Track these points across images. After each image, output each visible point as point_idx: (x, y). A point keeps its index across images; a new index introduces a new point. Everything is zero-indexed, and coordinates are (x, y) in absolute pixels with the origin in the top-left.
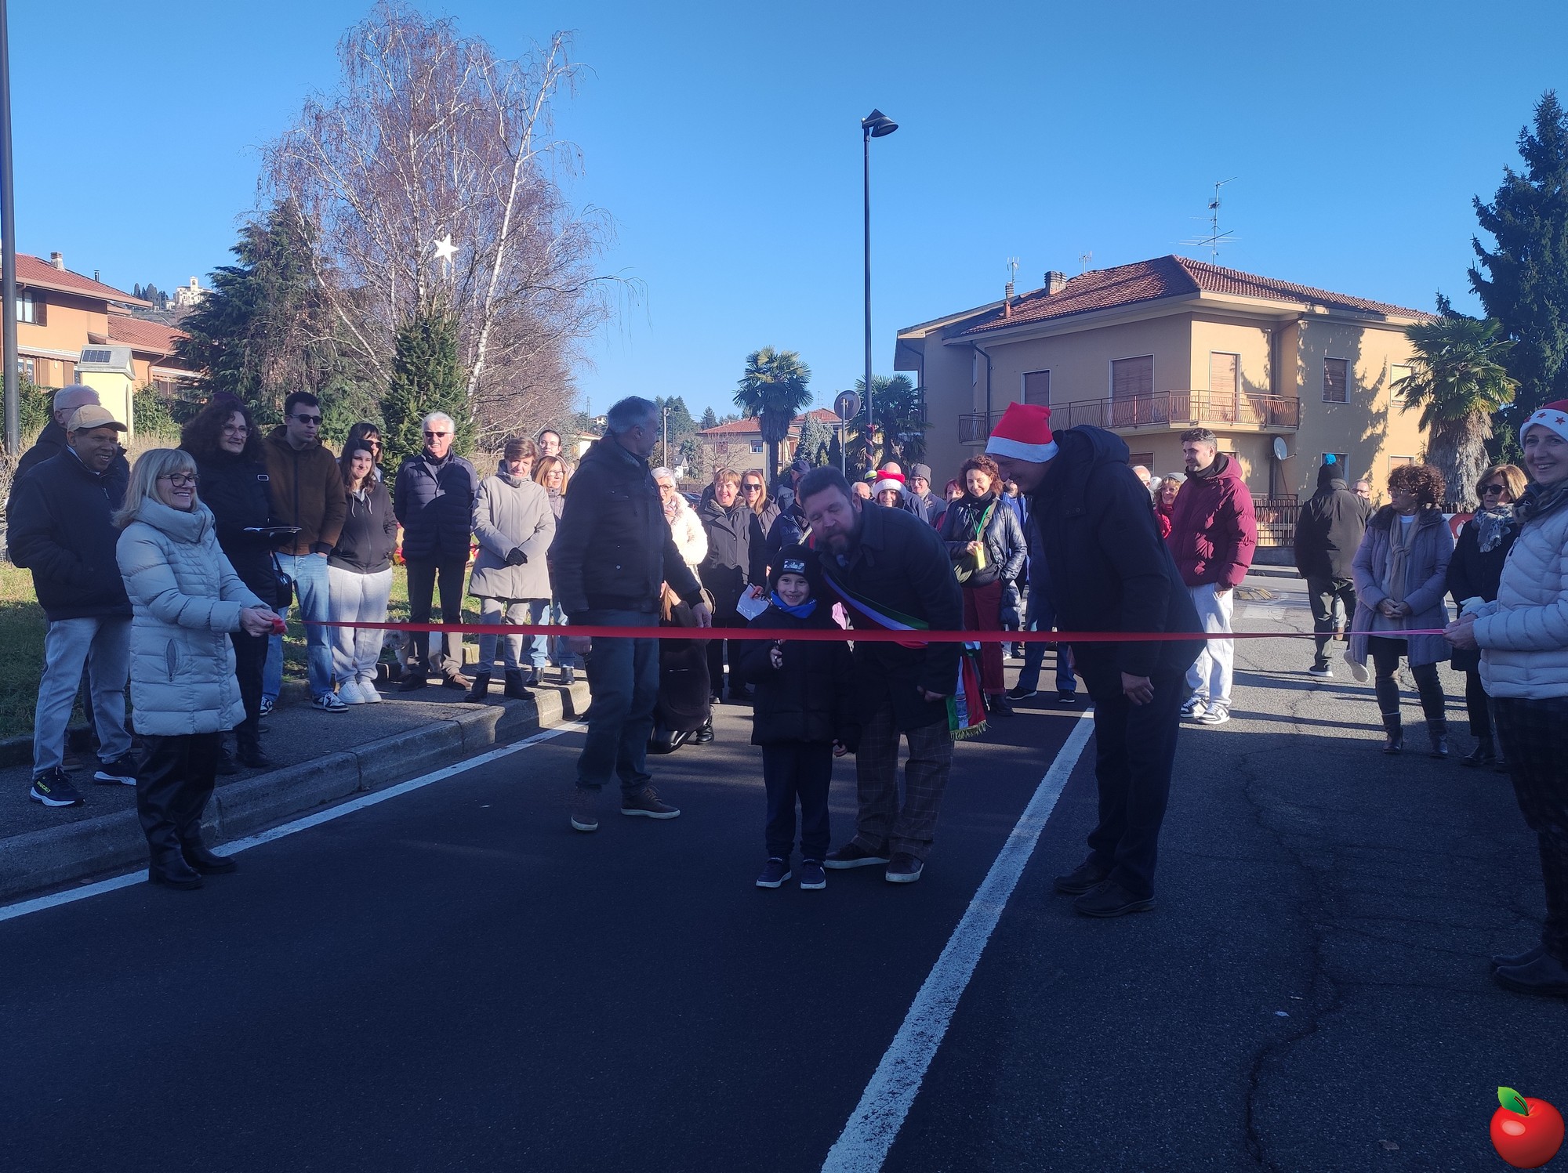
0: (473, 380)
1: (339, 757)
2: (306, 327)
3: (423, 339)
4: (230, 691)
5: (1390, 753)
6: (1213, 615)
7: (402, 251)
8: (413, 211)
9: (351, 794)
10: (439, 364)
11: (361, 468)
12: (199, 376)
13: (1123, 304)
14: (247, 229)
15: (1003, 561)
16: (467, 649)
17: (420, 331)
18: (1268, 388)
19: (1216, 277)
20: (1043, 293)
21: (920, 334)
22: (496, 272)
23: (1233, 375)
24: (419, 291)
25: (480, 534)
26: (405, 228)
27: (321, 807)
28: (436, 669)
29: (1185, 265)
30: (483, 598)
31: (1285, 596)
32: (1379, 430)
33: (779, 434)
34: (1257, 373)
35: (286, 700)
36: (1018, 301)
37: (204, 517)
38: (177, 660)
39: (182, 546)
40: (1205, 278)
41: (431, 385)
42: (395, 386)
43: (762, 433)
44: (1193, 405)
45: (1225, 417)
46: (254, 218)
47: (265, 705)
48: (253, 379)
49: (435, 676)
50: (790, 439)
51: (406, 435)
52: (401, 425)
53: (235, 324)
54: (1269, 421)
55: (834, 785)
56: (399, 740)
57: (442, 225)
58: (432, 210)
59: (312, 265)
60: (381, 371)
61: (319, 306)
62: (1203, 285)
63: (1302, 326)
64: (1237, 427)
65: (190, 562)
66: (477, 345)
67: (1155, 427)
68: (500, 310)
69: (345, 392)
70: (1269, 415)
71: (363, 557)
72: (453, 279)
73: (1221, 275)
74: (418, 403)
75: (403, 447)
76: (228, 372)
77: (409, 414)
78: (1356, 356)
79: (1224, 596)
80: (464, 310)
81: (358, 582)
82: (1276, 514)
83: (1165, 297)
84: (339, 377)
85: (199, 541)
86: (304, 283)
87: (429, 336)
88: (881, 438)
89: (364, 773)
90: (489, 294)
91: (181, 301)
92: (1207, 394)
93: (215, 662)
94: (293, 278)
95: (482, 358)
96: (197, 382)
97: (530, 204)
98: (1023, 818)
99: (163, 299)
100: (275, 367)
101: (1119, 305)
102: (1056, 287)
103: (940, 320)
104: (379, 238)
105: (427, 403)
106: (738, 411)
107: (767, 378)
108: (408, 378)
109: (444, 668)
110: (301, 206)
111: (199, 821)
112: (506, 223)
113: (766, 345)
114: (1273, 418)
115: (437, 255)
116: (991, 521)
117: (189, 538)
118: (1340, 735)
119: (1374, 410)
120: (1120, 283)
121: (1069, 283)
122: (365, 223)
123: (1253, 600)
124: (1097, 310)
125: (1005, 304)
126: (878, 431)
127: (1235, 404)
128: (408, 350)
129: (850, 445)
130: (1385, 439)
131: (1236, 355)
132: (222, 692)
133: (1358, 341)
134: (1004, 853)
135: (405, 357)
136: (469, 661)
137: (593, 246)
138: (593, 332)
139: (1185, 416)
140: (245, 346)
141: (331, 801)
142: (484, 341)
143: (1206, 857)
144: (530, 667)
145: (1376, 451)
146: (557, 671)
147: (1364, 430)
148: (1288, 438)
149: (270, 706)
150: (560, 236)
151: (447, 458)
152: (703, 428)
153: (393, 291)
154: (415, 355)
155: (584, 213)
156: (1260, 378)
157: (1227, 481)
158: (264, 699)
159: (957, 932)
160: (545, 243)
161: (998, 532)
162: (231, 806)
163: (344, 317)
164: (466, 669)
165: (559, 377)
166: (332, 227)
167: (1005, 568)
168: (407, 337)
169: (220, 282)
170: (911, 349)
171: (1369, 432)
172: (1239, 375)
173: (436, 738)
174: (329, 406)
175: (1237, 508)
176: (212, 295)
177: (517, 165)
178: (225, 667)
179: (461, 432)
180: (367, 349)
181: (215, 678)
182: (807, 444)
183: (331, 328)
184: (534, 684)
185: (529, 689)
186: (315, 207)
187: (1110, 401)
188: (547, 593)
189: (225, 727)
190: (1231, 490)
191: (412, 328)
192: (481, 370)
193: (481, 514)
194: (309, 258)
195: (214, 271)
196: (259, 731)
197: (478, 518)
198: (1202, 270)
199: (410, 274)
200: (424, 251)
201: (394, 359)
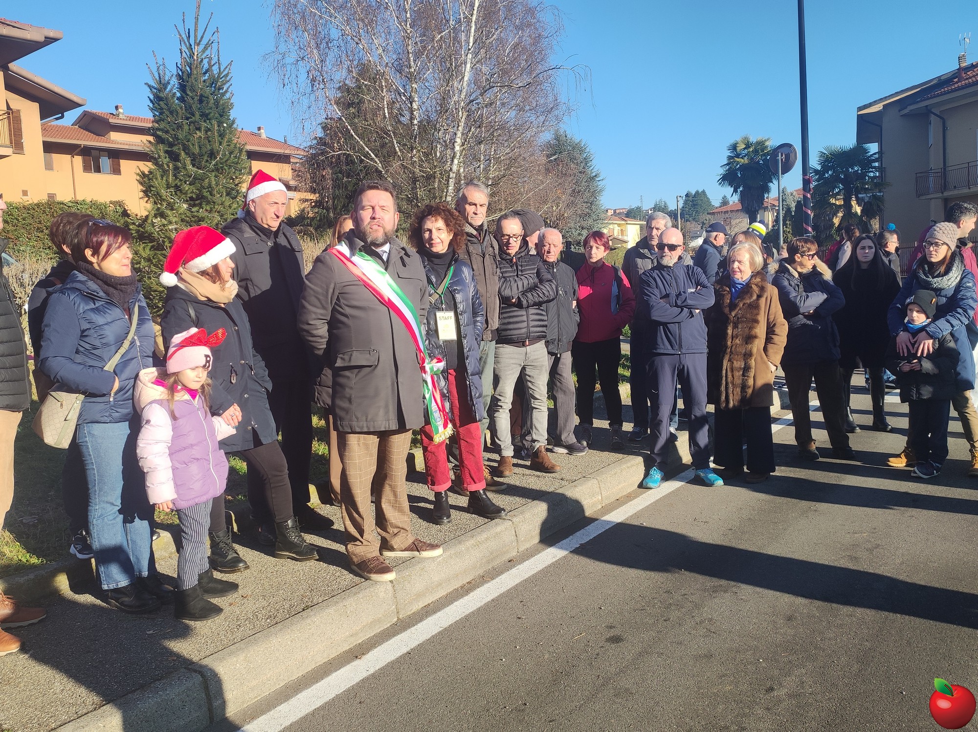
21: (877, 108)
43: (743, 209)
107: (745, 161)
170: (870, 123)
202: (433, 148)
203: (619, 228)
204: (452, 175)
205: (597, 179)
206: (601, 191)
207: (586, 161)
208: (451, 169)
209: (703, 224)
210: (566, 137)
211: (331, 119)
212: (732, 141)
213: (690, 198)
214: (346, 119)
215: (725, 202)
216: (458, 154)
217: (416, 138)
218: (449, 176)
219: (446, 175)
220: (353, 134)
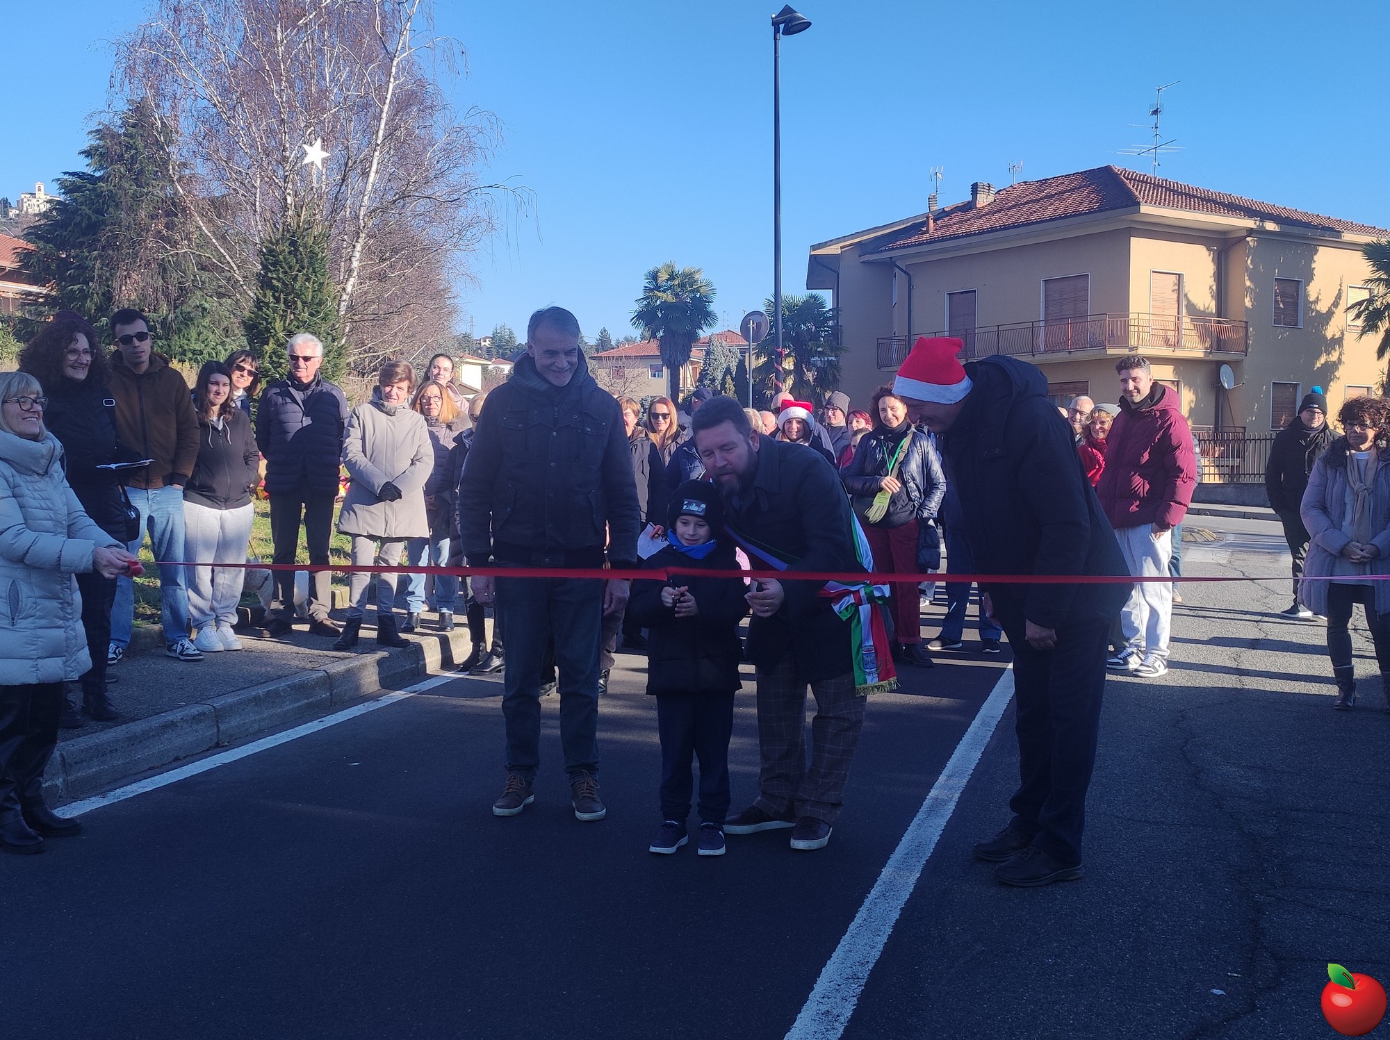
0: (345, 297)
1: (196, 710)
2: (162, 238)
3: (290, 253)
4: (75, 637)
5: (1344, 710)
6: (1149, 559)
7: (268, 155)
8: (281, 113)
9: (208, 750)
10: (308, 279)
11: (218, 393)
12: (44, 291)
13: (1056, 219)
14: (98, 131)
15: (920, 498)
16: (337, 592)
17: (287, 244)
18: (1214, 311)
19: (1158, 190)
20: (969, 206)
21: (834, 250)
22: (371, 179)
23: (1175, 296)
24: (286, 200)
25: (351, 466)
26: (272, 131)
27: (174, 764)
28: (303, 613)
29: (1124, 176)
30: (354, 536)
31: (1231, 538)
32: (1334, 357)
33: (680, 358)
34: (1202, 294)
35: (136, 647)
36: (942, 214)
37: (52, 446)
38: (20, 603)
39: (28, 478)
40: (1145, 191)
41: (299, 304)
42: (259, 304)
43: (662, 356)
44: (1132, 328)
45: (1167, 342)
46: (106, 119)
47: (115, 653)
48: (104, 294)
49: (301, 621)
50: (692, 363)
51: (271, 357)
52: (266, 347)
53: (84, 234)
54: (1215, 346)
55: (734, 742)
56: (261, 691)
57: (312, 128)
58: (301, 112)
59: (169, 170)
60: (245, 287)
61: (176, 215)
62: (1143, 199)
63: (1250, 243)
64: (1180, 353)
65: (37, 496)
66: (350, 259)
67: (1091, 353)
68: (376, 221)
69: (205, 309)
70: (1215, 340)
71: (221, 492)
72: (324, 187)
73: (1162, 187)
74: (284, 323)
75: (267, 371)
76: (76, 287)
77: (275, 335)
78: (1309, 276)
79: (1162, 538)
80: (336, 221)
81: (216, 518)
82: (1222, 448)
83: (1101, 211)
84: (198, 293)
85: (46, 473)
86: (160, 191)
87: (297, 250)
88: (792, 363)
89: (222, 727)
90: (363, 204)
91: (25, 209)
92: (1147, 317)
93: (60, 606)
94: (148, 185)
95: (355, 274)
96: (42, 297)
97: (408, 105)
98: (942, 778)
99: (5, 207)
100: (128, 282)
101: (1051, 220)
102: (983, 200)
103: (857, 234)
104: (244, 141)
105: (295, 323)
106: (636, 333)
107: (668, 297)
108: (274, 296)
109: (311, 612)
110: (158, 106)
111: (41, 779)
112: (382, 126)
113: (667, 261)
114: (1219, 344)
115: (307, 161)
116: (907, 455)
117: (36, 469)
118: (1287, 690)
119: (1329, 335)
120: (1053, 196)
121: (997, 195)
122: (228, 125)
123: (1196, 542)
124: (1028, 224)
125: (928, 218)
126: (788, 355)
127: (1178, 329)
128: (274, 265)
129: (757, 369)
130: (1341, 368)
131: (1179, 275)
132: (68, 639)
133: (1312, 261)
134: (920, 816)
135: (271, 272)
136: (339, 606)
137: (478, 151)
138: (476, 246)
139: (1123, 340)
140: (96, 259)
141: (186, 757)
142: (357, 255)
143: (1139, 821)
144: (405, 611)
145: (1331, 380)
146: (436, 616)
147: (1318, 357)
148: (1235, 365)
149: (120, 654)
150: (441, 141)
151: (314, 383)
152: (597, 351)
153: (258, 199)
154: (281, 270)
155: (468, 116)
156: (1204, 299)
157: (1164, 413)
158: (112, 646)
159: (867, 902)
160: (424, 148)
161: (914, 466)
162: (76, 763)
163: (204, 228)
164: (334, 613)
165: (439, 294)
166: (191, 130)
167: (922, 506)
168: (274, 250)
169: (68, 189)
170: (825, 266)
171: (1323, 360)
172: (1182, 297)
173: (302, 689)
174: (187, 325)
175: (1174, 442)
176: (59, 203)
177: (395, 63)
178: (70, 611)
179: (332, 355)
180: (229, 263)
181: (60, 622)
182: (711, 369)
183: (189, 240)
184: (410, 630)
185: (403, 636)
186: (173, 108)
187: (1042, 324)
188: (423, 531)
189: (70, 676)
190: (1169, 423)
191: (279, 240)
192: (354, 287)
193: (353, 445)
194: (166, 163)
195: (61, 176)
196: (107, 681)
197: (349, 448)
198: (1143, 181)
199: (277, 181)
200: (292, 156)
201: (259, 275)
212: (651, 268)
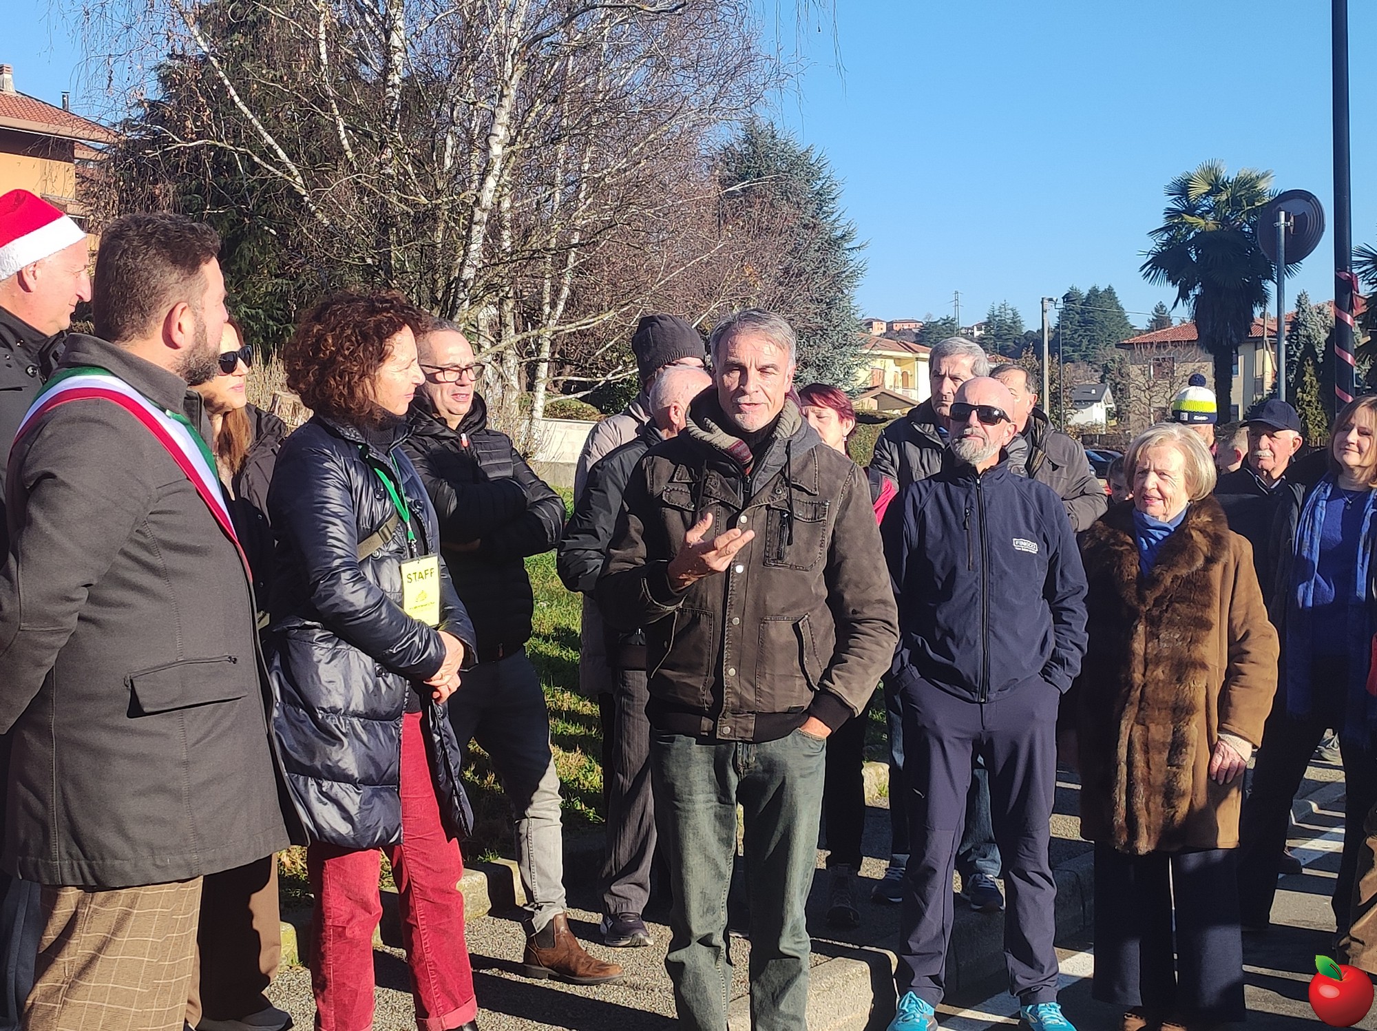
43: (1201, 338)
107: (1208, 225)
113: (1206, 161)
202: (434, 148)
203: (898, 369)
204: (478, 215)
205: (846, 246)
206: (854, 275)
207: (821, 198)
208: (478, 199)
209: (1106, 369)
210: (773, 137)
211: (182, 57)
212: (1178, 174)
213: (1078, 307)
214: (220, 62)
215: (1160, 321)
216: (497, 166)
217: (394, 119)
218: (472, 216)
219: (464, 213)
220: (237, 99)
